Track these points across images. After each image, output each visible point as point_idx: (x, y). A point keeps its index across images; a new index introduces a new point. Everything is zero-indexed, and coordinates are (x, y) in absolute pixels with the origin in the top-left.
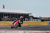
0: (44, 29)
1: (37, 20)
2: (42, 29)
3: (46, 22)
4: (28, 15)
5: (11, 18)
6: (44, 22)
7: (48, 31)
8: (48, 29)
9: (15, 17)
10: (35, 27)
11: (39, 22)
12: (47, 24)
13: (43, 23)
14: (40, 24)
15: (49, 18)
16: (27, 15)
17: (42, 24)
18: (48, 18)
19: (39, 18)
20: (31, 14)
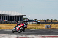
0: (41, 33)
1: (32, 23)
2: (39, 33)
3: (43, 24)
4: (22, 17)
5: (2, 20)
6: (41, 25)
7: (45, 36)
8: (45, 33)
9: (6, 20)
10: (30, 31)
11: (35, 25)
12: (43, 28)
13: (39, 26)
14: (35, 27)
16: (20, 17)
17: (38, 28)
19: (34, 21)
20: (25, 16)
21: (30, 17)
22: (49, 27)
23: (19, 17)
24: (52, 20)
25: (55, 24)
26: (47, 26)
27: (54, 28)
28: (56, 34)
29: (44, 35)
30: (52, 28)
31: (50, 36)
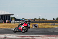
1: (20, 22)
15: (34, 20)
18: (32, 19)
21: (17, 16)
22: (36, 27)
23: (6, 16)
24: (39, 19)
25: (43, 23)
26: (35, 25)
27: (41, 27)
28: (44, 33)
29: (32, 34)
30: (39, 27)
31: (38, 35)
